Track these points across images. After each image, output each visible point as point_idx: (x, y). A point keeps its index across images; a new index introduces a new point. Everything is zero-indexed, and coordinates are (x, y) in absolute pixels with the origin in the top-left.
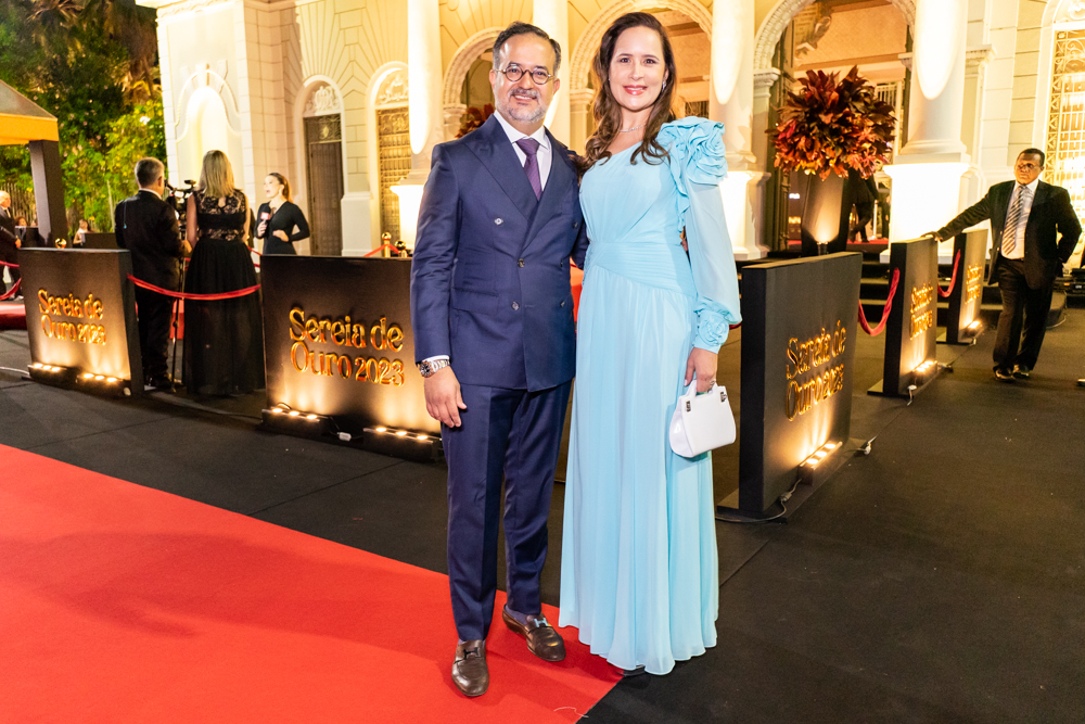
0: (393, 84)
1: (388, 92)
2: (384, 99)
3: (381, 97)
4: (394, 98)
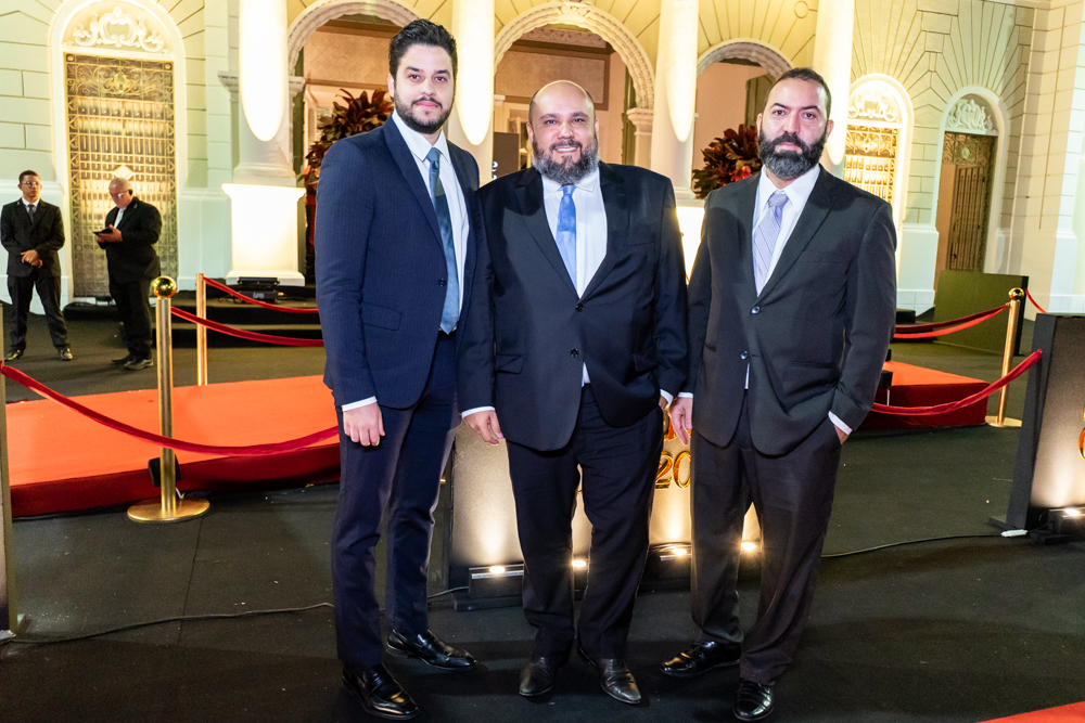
0: (105, 19)
1: (94, 28)
2: (84, 39)
3: (77, 34)
4: (107, 42)
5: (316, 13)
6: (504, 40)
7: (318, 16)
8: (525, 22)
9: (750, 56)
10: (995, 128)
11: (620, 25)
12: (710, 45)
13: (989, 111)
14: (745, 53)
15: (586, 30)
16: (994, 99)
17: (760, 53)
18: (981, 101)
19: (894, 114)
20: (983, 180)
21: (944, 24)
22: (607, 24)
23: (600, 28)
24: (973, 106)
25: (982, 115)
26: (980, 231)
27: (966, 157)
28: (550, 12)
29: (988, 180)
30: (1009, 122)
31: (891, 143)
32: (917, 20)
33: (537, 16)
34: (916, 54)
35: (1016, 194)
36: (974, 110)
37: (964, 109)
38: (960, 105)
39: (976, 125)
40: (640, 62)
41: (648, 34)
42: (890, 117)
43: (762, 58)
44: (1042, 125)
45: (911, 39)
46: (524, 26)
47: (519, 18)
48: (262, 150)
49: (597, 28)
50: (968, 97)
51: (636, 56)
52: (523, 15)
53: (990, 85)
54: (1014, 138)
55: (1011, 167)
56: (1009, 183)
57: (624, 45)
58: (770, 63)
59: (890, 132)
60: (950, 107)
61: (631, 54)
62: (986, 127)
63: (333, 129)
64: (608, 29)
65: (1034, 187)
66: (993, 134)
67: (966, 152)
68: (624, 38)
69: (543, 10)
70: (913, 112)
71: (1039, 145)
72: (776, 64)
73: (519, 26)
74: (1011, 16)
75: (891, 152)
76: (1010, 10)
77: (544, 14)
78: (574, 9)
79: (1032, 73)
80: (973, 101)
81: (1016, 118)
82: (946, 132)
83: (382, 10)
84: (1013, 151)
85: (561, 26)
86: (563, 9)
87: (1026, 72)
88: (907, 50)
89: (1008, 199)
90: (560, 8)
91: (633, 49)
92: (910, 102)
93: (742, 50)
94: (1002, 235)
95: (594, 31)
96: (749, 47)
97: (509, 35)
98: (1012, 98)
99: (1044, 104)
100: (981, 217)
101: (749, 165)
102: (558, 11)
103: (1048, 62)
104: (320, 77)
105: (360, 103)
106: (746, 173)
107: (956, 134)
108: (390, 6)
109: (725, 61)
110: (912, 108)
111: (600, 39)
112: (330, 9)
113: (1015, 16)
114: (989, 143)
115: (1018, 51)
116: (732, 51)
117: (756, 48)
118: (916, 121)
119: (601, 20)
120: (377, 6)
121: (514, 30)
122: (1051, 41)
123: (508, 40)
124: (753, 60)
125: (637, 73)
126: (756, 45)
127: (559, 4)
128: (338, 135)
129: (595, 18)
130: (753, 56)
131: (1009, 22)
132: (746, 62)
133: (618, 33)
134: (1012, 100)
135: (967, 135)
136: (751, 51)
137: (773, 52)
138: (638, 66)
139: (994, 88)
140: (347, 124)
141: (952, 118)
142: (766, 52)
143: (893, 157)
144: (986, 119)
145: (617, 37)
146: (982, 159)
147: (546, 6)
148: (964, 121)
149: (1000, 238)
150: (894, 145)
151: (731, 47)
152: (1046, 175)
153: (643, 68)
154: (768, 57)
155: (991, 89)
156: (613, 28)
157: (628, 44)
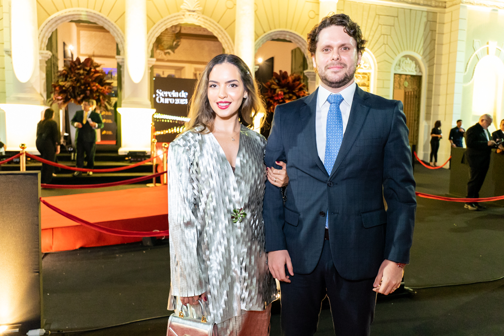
5: (55, 19)
6: (155, 31)
7: (56, 21)
8: (166, 22)
9: (286, 38)
10: (420, 71)
11: (216, 23)
12: (265, 32)
13: (417, 63)
14: (283, 36)
15: (200, 26)
16: (419, 57)
17: (291, 36)
18: (413, 59)
19: (367, 65)
20: (416, 97)
21: (391, 21)
22: (209, 23)
23: (206, 25)
24: (408, 60)
25: (413, 65)
26: (416, 122)
27: (406, 86)
28: (178, 17)
29: (418, 97)
30: (427, 68)
31: (366, 79)
32: (377, 19)
33: (172, 19)
34: (377, 36)
35: (433, 103)
36: (409, 63)
37: (404, 62)
38: (402, 60)
39: (411, 70)
40: (227, 41)
41: (231, 28)
42: (365, 67)
43: (292, 38)
44: (444, 69)
45: (374, 29)
46: (165, 24)
47: (162, 20)
48: (22, 87)
49: (204, 25)
50: (406, 56)
51: (225, 38)
52: (164, 19)
53: (416, 50)
54: (430, 76)
55: (430, 91)
56: (429, 98)
57: (219, 33)
58: (296, 41)
59: (366, 74)
60: (396, 61)
61: (223, 37)
62: (416, 71)
63: (62, 77)
64: (210, 25)
65: (442, 100)
66: (419, 74)
67: (406, 84)
68: (218, 29)
69: (175, 16)
70: (376, 64)
71: (443, 79)
72: (299, 41)
73: (162, 24)
74: (425, 16)
75: (367, 84)
76: (425, 14)
77: (175, 18)
78: (191, 16)
79: (438, 44)
80: (408, 59)
81: (431, 66)
82: (395, 74)
83: (90, 18)
84: (430, 83)
85: (186, 24)
86: (185, 15)
87: (435, 44)
88: (372, 34)
89: (429, 106)
90: (184, 15)
91: (223, 35)
92: (375, 60)
93: (282, 34)
94: (427, 124)
95: (203, 26)
96: (284, 33)
97: (157, 29)
98: (428, 57)
99: (444, 59)
100: (416, 116)
101: (283, 91)
102: (182, 17)
103: (446, 39)
104: (99, 54)
105: (77, 63)
106: (281, 95)
107: (400, 75)
108: (94, 15)
109: (273, 40)
110: (376, 62)
111: (207, 30)
112: (63, 17)
113: (427, 16)
114: (418, 79)
115: (430, 34)
116: (276, 35)
117: (288, 34)
118: (378, 68)
119: (206, 21)
120: (88, 15)
121: (160, 26)
122: (446, 28)
123: (157, 32)
124: (288, 39)
125: (226, 46)
126: (288, 32)
127: (183, 13)
128: (64, 79)
129: (203, 20)
130: (288, 37)
131: (424, 20)
132: (284, 40)
133: (215, 27)
134: (428, 58)
135: (406, 75)
136: (285, 35)
137: (297, 35)
138: (227, 43)
139: (419, 52)
140: (68, 73)
141: (398, 67)
142: (294, 35)
143: (368, 86)
144: (416, 67)
145: (215, 29)
146: (415, 87)
147: (177, 14)
148: (404, 68)
149: (425, 126)
150: (368, 80)
151: (275, 33)
152: (447, 94)
153: (229, 44)
154: (295, 38)
155: (417, 52)
156: (212, 25)
157: (221, 32)
